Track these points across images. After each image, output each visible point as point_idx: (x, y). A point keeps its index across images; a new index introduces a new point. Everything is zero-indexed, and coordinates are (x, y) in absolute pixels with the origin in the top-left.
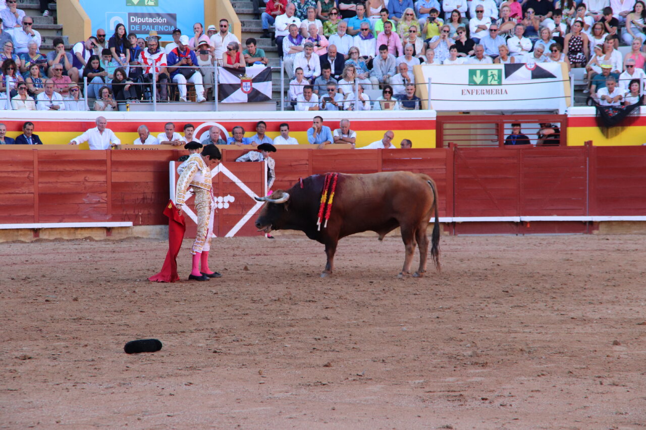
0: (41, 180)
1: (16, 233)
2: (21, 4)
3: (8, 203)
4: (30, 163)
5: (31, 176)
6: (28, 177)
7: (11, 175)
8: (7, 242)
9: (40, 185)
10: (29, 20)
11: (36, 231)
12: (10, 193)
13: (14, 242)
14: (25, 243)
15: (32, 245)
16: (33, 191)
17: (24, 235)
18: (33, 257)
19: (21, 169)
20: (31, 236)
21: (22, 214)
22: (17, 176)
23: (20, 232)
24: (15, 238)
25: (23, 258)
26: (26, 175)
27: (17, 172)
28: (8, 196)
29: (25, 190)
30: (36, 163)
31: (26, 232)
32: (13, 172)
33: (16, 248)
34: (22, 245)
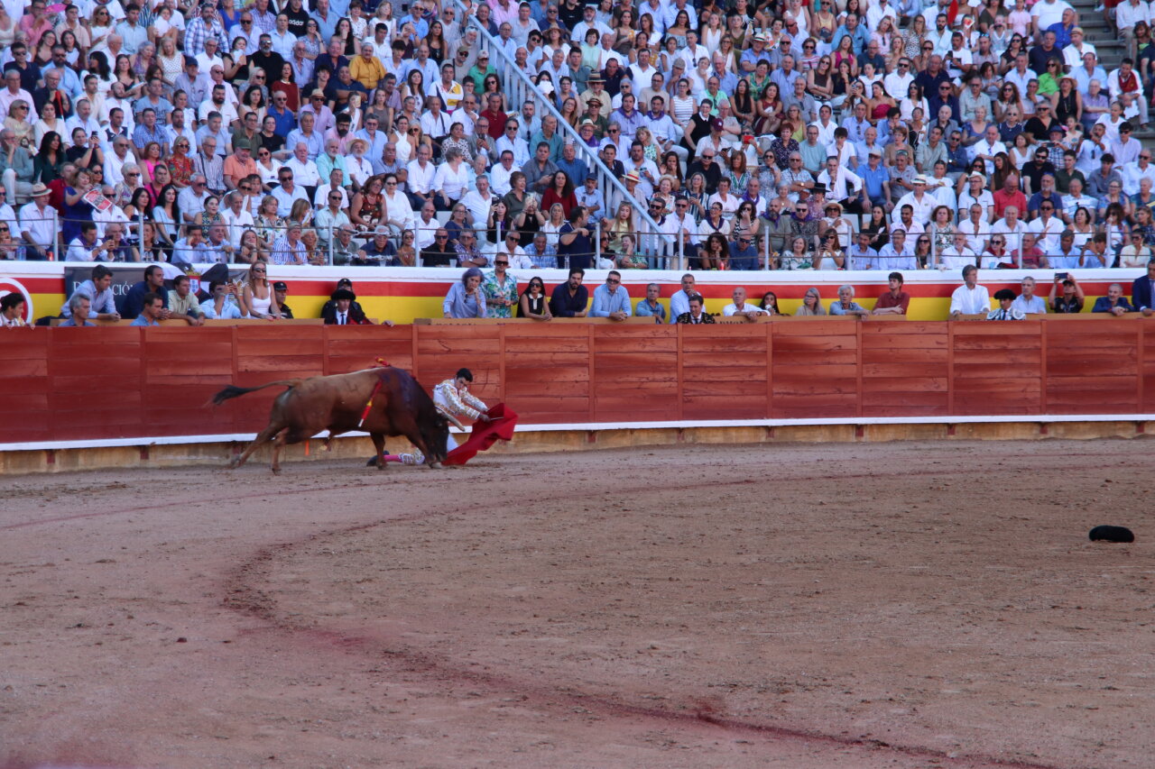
0: (1147, 358)
1: (1113, 427)
2: (1143, 133)
3: (1103, 388)
4: (1134, 336)
5: (1134, 353)
6: (1130, 355)
7: (1109, 352)
8: (1101, 438)
9: (1146, 365)
10: (1147, 153)
11: (1140, 424)
12: (1106, 375)
13: (1110, 438)
14: (1125, 439)
15: (1134, 442)
16: (1136, 372)
17: (1124, 429)
18: (1131, 457)
19: (1120, 343)
20: (1132, 432)
21: (1120, 402)
22: (1115, 352)
23: (1119, 426)
24: (1112, 434)
25: (1119, 459)
26: (1127, 352)
27: (1117, 348)
28: (1103, 379)
29: (1125, 371)
30: (1141, 337)
31: (1126, 425)
32: (1111, 348)
33: (1112, 446)
34: (1119, 442)
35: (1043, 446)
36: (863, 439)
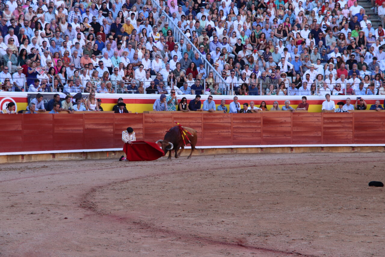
35: (353, 154)
36: (293, 152)
